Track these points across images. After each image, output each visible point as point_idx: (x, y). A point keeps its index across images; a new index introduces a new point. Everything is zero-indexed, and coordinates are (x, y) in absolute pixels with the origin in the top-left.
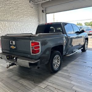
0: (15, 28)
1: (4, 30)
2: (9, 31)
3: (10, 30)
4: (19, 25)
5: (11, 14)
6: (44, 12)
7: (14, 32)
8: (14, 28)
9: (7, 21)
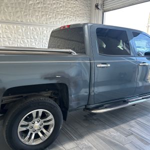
0: (36, 37)
1: (15, 41)
2: (24, 42)
3: (26, 41)
4: (45, 32)
5: (31, 11)
6: (99, 7)
7: (34, 44)
8: (34, 38)
9: (22, 23)
